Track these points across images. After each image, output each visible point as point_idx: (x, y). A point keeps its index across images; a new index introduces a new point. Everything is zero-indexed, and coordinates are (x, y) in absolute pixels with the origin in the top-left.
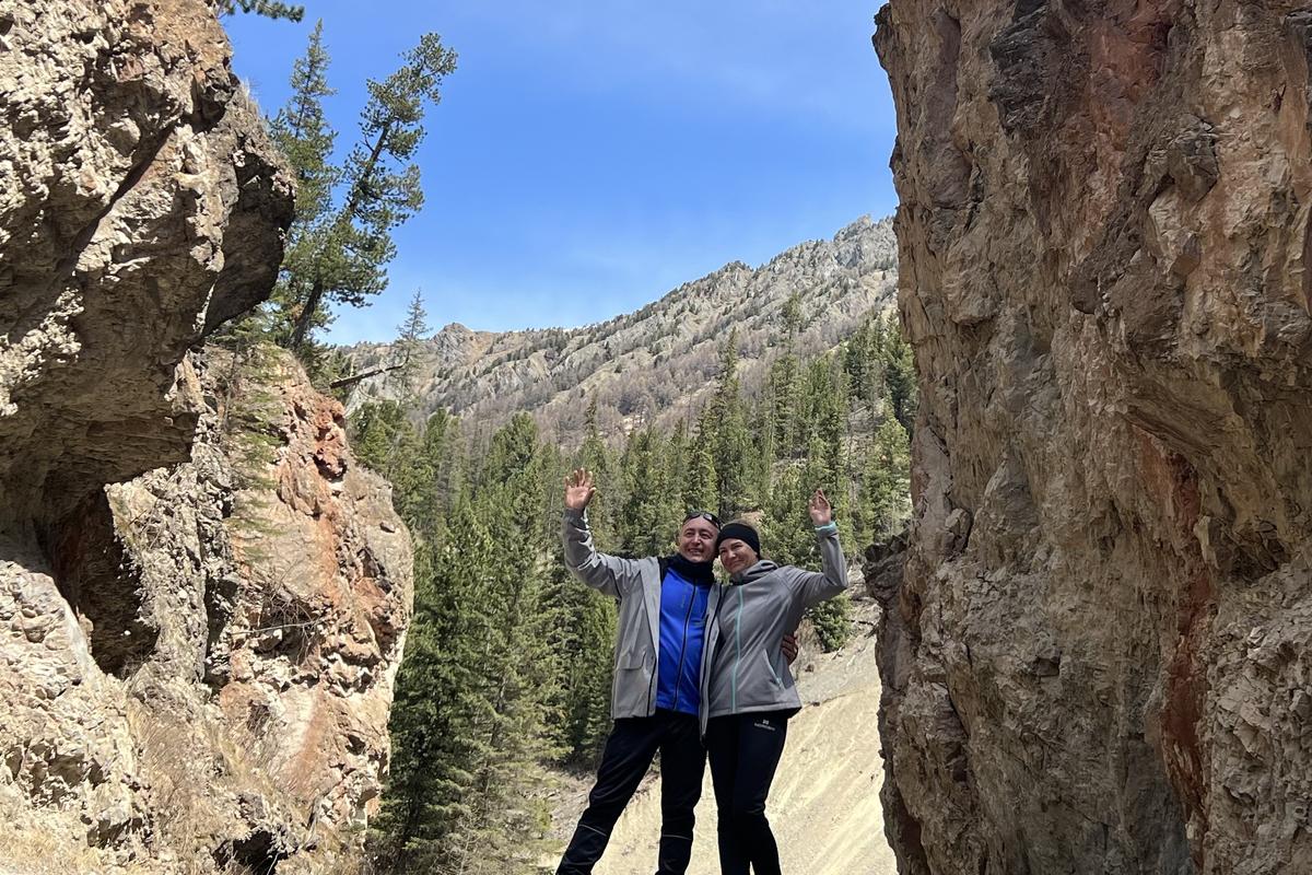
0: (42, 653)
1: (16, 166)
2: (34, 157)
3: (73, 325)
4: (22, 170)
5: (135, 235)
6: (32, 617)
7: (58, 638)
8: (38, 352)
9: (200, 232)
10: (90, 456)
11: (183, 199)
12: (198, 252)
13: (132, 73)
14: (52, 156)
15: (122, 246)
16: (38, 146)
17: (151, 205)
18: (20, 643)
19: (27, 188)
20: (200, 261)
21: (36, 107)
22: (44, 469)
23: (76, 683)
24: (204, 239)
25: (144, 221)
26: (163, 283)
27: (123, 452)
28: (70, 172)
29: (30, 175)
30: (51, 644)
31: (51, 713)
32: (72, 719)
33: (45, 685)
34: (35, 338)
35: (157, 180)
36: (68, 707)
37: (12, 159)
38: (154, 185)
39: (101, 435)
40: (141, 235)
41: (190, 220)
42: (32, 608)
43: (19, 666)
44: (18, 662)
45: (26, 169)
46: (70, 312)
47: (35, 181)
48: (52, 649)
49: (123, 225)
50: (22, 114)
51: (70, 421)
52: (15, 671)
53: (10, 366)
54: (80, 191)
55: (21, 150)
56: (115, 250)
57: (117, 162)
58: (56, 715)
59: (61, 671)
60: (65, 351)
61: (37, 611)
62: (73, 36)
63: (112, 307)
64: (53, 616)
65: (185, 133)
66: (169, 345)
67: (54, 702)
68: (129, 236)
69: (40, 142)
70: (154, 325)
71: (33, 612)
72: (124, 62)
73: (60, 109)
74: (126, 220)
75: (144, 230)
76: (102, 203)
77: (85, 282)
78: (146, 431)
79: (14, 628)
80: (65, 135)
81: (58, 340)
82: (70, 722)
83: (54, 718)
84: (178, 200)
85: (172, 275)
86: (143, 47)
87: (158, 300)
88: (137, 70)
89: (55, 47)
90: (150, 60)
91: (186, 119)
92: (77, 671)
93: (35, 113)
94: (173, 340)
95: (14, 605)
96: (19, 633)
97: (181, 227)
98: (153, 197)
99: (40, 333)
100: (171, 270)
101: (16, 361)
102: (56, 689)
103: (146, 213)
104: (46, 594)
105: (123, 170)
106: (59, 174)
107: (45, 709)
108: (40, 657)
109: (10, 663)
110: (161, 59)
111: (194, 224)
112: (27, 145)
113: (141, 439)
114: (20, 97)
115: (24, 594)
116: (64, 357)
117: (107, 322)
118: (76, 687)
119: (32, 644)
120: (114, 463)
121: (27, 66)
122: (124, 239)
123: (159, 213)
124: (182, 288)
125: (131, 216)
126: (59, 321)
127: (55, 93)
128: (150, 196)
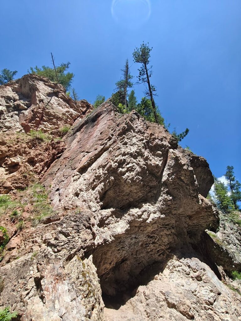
0: (203, 285)
1: (136, 164)
2: (139, 161)
3: (168, 193)
4: (138, 164)
5: (171, 170)
6: (196, 272)
7: (206, 278)
8: (162, 201)
9: (183, 163)
10: (193, 224)
11: (176, 159)
12: (185, 167)
13: (155, 143)
14: (143, 160)
15: (169, 174)
16: (139, 159)
17: (171, 164)
18: (195, 282)
19: (141, 167)
20: (186, 169)
21: (135, 152)
22: (185, 230)
23: (219, 294)
24: (184, 165)
25: (171, 167)
26: (182, 178)
27: (200, 221)
28: (149, 162)
29: (140, 164)
30: (205, 281)
31: (214, 311)
32: (223, 313)
33: (208, 299)
34: (160, 198)
35: (170, 159)
36: (219, 307)
37: (135, 163)
38: (170, 161)
39: (193, 218)
40: (172, 170)
41: (179, 162)
42: (195, 269)
43: (196, 293)
44: (195, 291)
45: (139, 164)
46: (165, 191)
47: (142, 165)
48: (206, 283)
49: (168, 170)
50: (133, 154)
51: (183, 217)
52: (195, 295)
53: (157, 206)
54: (153, 165)
55: (136, 161)
56: (168, 175)
57: (160, 159)
58: (217, 312)
59: (211, 291)
60: (169, 199)
61: (196, 270)
62: (139, 141)
63: (175, 187)
64: (201, 270)
65: (171, 150)
66: (192, 191)
67: (213, 306)
68: (170, 171)
69: (139, 158)
70: (186, 188)
71: (195, 270)
72: (152, 143)
73: (141, 152)
74: (168, 169)
75: (172, 169)
76: (159, 166)
77: (166, 184)
78: (201, 214)
79: (192, 277)
80: (144, 156)
81: (166, 197)
82: (223, 314)
83: (216, 314)
84: (175, 160)
85: (183, 175)
86: (155, 139)
87: (184, 182)
88: (155, 142)
89: (137, 143)
90: (157, 140)
91: (170, 148)
92: (217, 290)
93: (136, 153)
94: (192, 189)
95: (189, 269)
96: (194, 279)
97: (179, 165)
98: (171, 162)
99: (161, 197)
100: (182, 174)
101: (158, 204)
102: (212, 300)
103: (171, 166)
104: (197, 264)
105: (162, 160)
106: (147, 163)
107: (211, 310)
108: (203, 287)
109: (193, 292)
110: (159, 139)
111: (180, 162)
112: (137, 160)
113: (202, 216)
114: (132, 152)
115: (191, 265)
116: (169, 201)
117: (176, 191)
118: (220, 296)
119: (199, 282)
120: (201, 225)
121: (132, 147)
122: (169, 172)
123: (173, 164)
124: (187, 177)
125: (168, 168)
126: (164, 193)
127: (139, 149)
128: (170, 163)
